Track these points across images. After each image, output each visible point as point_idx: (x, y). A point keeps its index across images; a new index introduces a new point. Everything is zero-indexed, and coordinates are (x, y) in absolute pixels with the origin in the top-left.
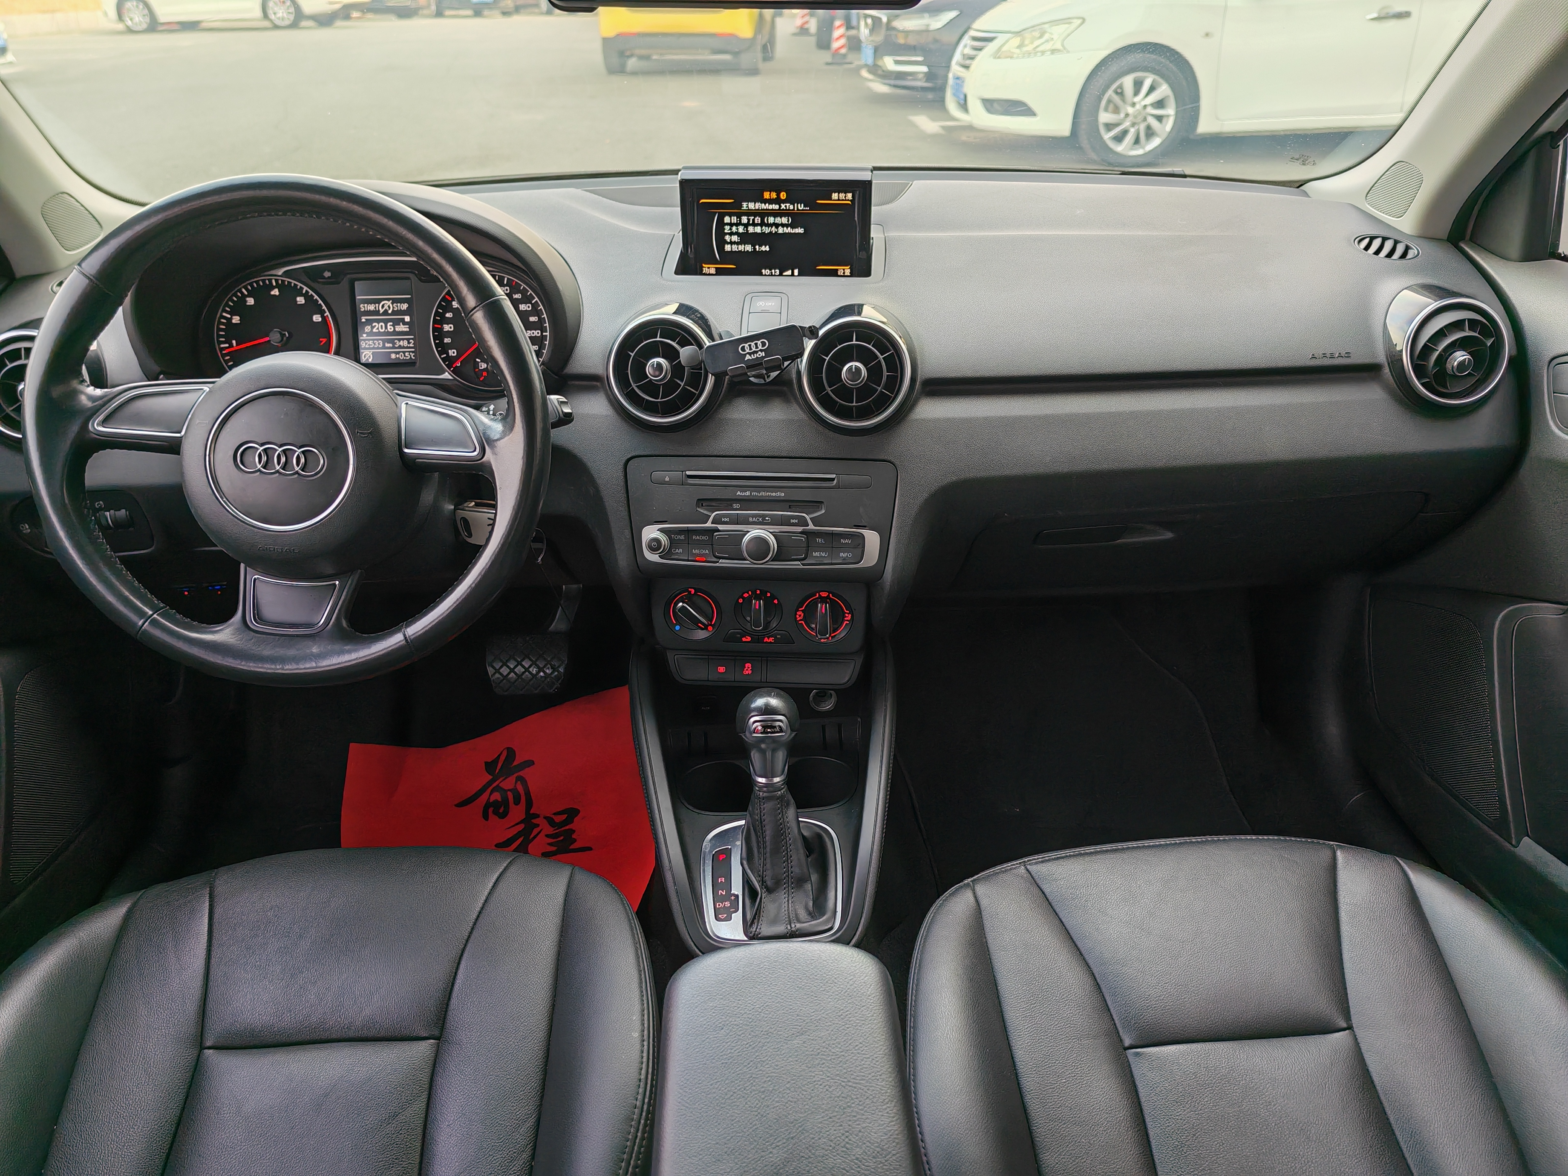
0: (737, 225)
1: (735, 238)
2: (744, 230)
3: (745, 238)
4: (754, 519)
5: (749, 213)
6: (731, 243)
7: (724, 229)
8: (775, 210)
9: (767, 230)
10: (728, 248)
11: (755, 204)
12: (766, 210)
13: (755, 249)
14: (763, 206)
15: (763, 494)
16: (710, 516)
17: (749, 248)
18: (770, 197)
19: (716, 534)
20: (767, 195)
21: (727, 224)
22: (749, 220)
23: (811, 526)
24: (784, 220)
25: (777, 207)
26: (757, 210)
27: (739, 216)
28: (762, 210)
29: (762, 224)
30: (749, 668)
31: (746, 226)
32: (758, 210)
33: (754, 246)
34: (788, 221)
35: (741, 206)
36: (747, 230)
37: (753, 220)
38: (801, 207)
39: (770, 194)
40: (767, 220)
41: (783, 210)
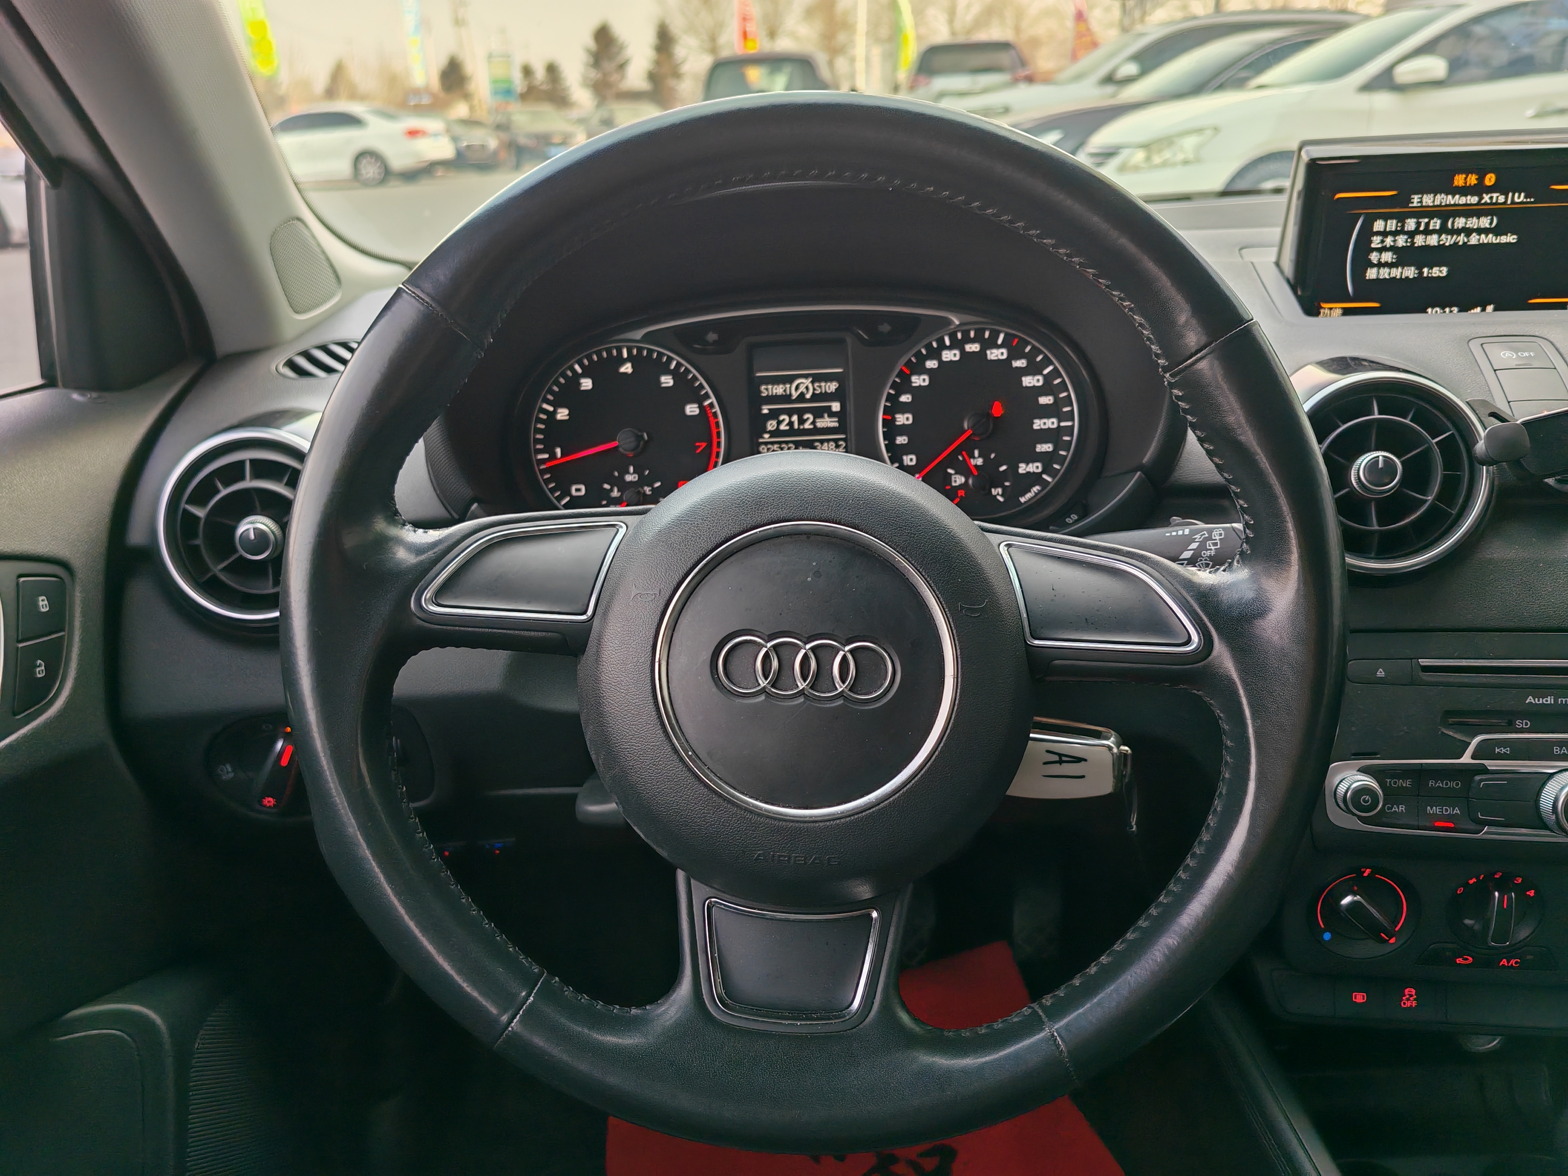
0: (1395, 233)
1: (1388, 257)
2: (1406, 242)
3: (1404, 256)
5: (1420, 213)
6: (1380, 265)
7: (1371, 242)
8: (1471, 205)
9: (1448, 240)
10: (1372, 274)
11: (1435, 196)
12: (1455, 205)
13: (1421, 273)
14: (1450, 200)
16: (1470, 743)
17: (1410, 272)
18: (1466, 183)
19: (1477, 778)
20: (1459, 180)
21: (1378, 233)
22: (1418, 224)
24: (1485, 222)
25: (1474, 200)
26: (1437, 206)
27: (1401, 218)
28: (1446, 205)
29: (1443, 230)
30: (1411, 996)
31: (1412, 235)
32: (1440, 206)
33: (1420, 268)
34: (1491, 223)
35: (1409, 201)
36: (1413, 243)
37: (1427, 224)
38: (1519, 197)
39: (1466, 179)
40: (1453, 223)
41: (1486, 204)
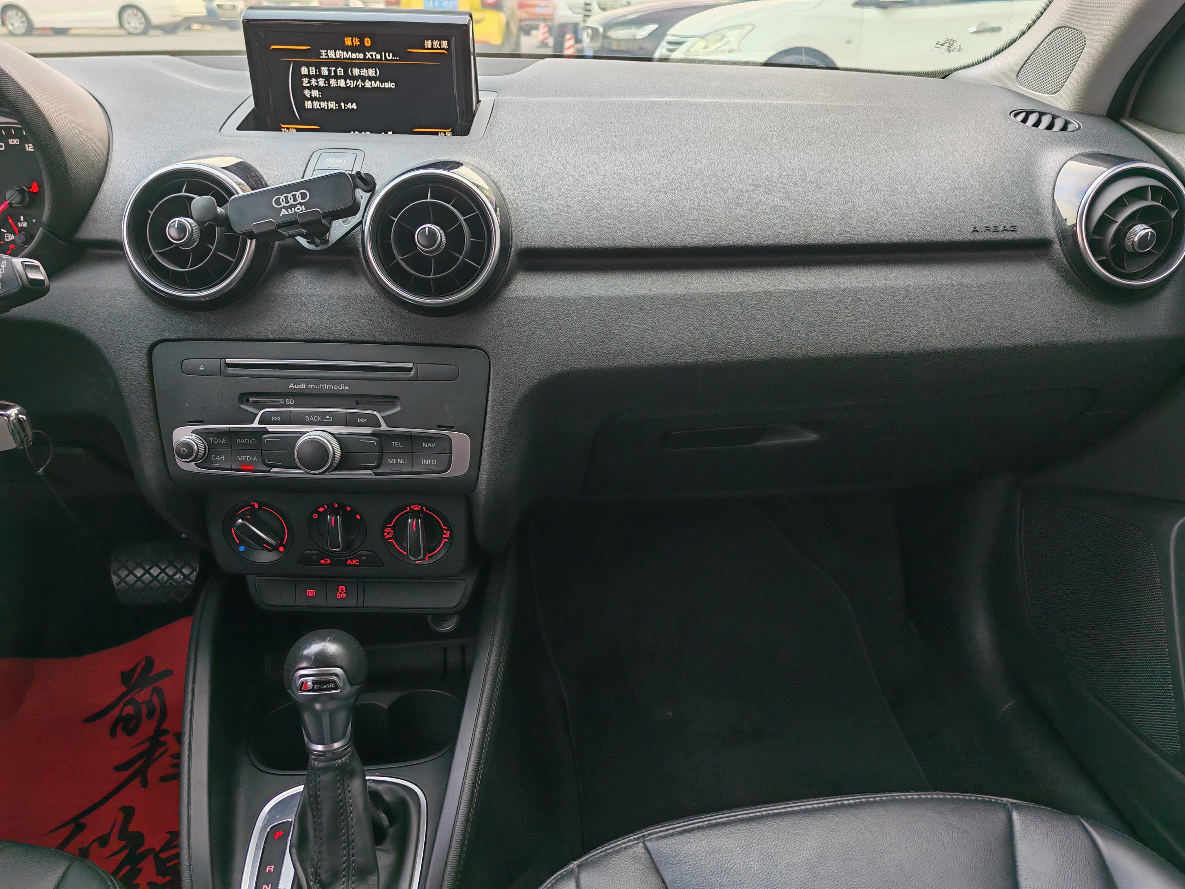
0: (316, 77)
1: (315, 93)
2: (325, 83)
3: (327, 93)
4: (312, 419)
5: (329, 63)
6: (312, 99)
7: (302, 82)
8: (360, 59)
9: (352, 84)
10: (308, 105)
11: (335, 52)
12: (349, 59)
13: (340, 106)
14: (345, 55)
15: (322, 386)
16: (257, 414)
17: (332, 105)
18: (353, 43)
19: (265, 436)
20: (348, 41)
21: (305, 76)
22: (329, 71)
23: (384, 427)
24: (372, 72)
25: (361, 56)
26: (338, 59)
27: (318, 66)
28: (344, 59)
29: (346, 77)
30: (342, 591)
31: (327, 78)
32: (340, 59)
33: (338, 103)
34: (376, 73)
35: (320, 54)
36: (329, 83)
37: (335, 71)
38: (389, 56)
39: (352, 40)
40: (352, 71)
41: (369, 59)
